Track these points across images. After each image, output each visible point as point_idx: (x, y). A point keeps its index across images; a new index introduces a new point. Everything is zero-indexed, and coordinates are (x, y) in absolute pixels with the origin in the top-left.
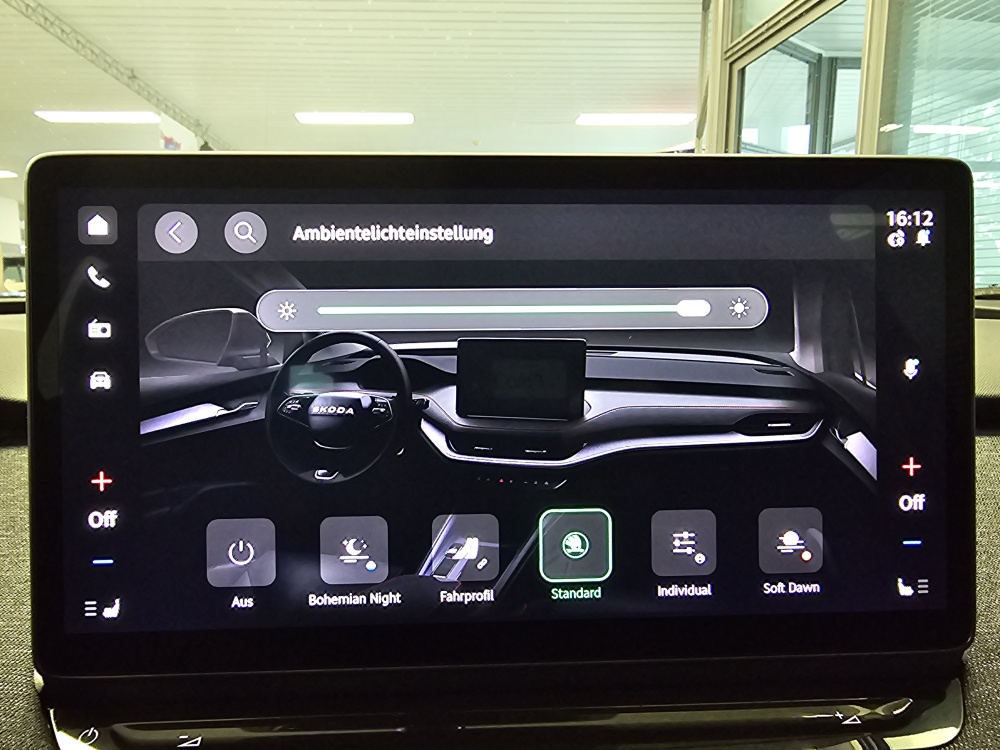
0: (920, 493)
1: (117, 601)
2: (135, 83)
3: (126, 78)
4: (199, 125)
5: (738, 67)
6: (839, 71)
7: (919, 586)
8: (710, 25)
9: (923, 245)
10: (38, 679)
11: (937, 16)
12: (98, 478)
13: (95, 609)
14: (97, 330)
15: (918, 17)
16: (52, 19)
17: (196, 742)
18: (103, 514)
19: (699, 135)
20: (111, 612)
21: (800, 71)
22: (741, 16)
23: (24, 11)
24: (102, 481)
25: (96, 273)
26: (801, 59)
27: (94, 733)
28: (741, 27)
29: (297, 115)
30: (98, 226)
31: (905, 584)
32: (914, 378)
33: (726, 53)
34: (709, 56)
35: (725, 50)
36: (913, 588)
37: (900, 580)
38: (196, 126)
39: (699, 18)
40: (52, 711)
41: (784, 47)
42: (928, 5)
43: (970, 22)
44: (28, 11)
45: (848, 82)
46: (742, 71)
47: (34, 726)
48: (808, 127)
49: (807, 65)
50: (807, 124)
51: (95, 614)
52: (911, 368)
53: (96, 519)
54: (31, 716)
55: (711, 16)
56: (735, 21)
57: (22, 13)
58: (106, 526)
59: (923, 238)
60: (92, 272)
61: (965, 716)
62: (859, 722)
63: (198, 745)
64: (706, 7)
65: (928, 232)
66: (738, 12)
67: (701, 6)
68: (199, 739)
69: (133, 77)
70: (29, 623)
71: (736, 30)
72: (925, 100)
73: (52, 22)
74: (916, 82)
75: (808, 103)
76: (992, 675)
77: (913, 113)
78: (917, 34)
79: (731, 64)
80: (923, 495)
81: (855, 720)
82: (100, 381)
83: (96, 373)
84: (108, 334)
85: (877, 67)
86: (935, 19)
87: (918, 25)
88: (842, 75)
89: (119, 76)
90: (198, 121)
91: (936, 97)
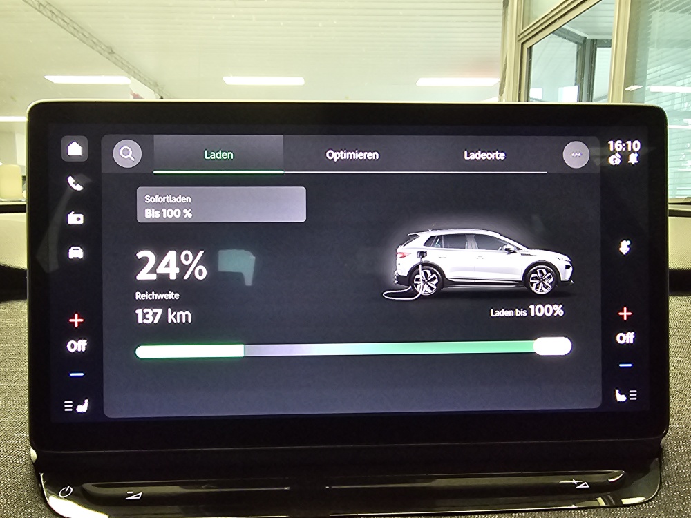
0: (631, 331)
1: (86, 401)
2: (112, 56)
3: (106, 54)
4: (157, 85)
5: (527, 46)
6: (598, 49)
7: (631, 395)
8: (509, 17)
9: (633, 163)
10: (33, 454)
11: (664, 10)
12: (74, 318)
13: (71, 406)
14: (74, 219)
15: (652, 11)
16: (57, 13)
17: (138, 496)
18: (77, 342)
19: (501, 93)
20: (82, 409)
21: (571, 49)
22: (529, 11)
23: (38, 8)
24: (76, 320)
25: (74, 181)
26: (571, 41)
27: (69, 490)
28: (529, 18)
29: (224, 79)
30: (75, 150)
31: (621, 393)
32: (627, 254)
33: (519, 36)
34: (508, 38)
35: (518, 34)
36: (626, 396)
37: (617, 391)
38: (154, 86)
39: (501, 12)
40: (42, 475)
41: (560, 32)
42: (657, 3)
43: (677, 14)
44: (40, 8)
45: (603, 56)
46: (530, 49)
47: (29, 485)
48: (577, 87)
49: (576, 45)
50: (576, 85)
51: (71, 410)
52: (625, 247)
53: (72, 346)
54: (28, 478)
55: (509, 11)
56: (525, 14)
57: (36, 9)
58: (79, 350)
59: (633, 159)
60: (71, 180)
61: (661, 483)
62: (588, 486)
63: (139, 498)
64: (506, 4)
65: (636, 155)
66: (527, 8)
67: (502, 5)
68: (140, 494)
69: (112, 52)
70: (28, 416)
71: (526, 21)
72: (655, 69)
73: (57, 15)
74: (649, 56)
75: (576, 71)
76: (680, 455)
77: (648, 77)
78: (650, 23)
79: (522, 44)
80: (633, 333)
81: (585, 485)
82: (76, 253)
83: (73, 248)
84: (81, 222)
85: (623, 46)
86: (662, 13)
87: (651, 17)
88: (601, 52)
89: (102, 52)
90: (156, 83)
91: (664, 66)
